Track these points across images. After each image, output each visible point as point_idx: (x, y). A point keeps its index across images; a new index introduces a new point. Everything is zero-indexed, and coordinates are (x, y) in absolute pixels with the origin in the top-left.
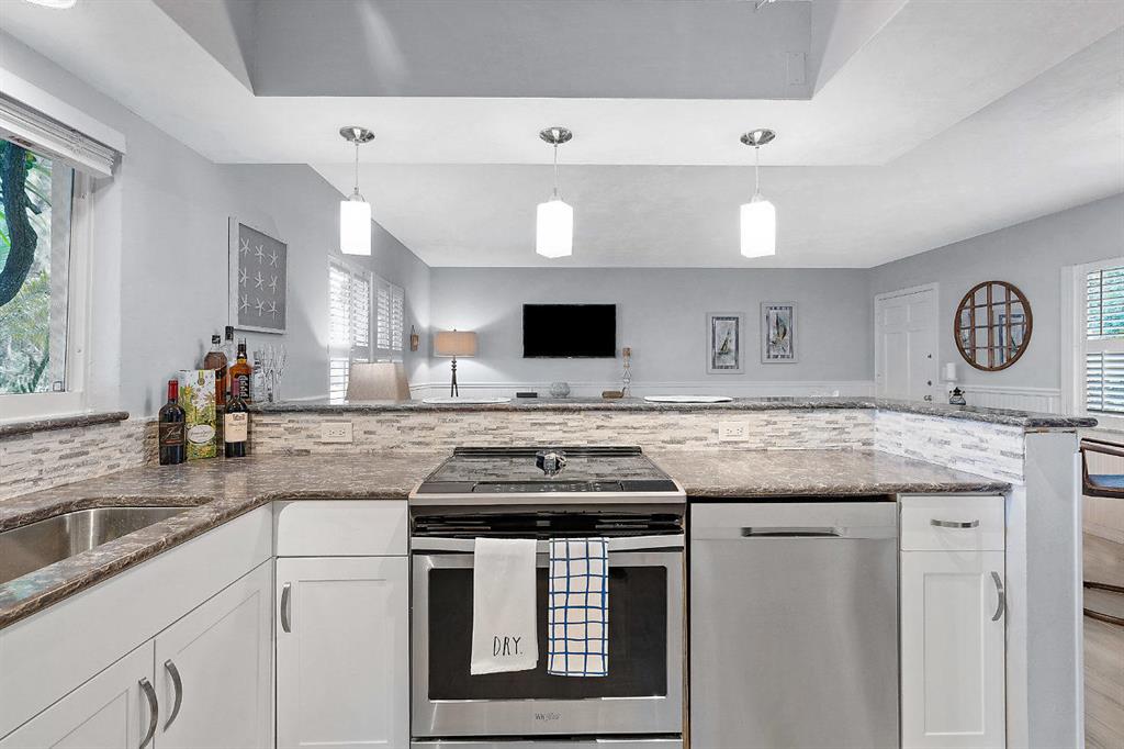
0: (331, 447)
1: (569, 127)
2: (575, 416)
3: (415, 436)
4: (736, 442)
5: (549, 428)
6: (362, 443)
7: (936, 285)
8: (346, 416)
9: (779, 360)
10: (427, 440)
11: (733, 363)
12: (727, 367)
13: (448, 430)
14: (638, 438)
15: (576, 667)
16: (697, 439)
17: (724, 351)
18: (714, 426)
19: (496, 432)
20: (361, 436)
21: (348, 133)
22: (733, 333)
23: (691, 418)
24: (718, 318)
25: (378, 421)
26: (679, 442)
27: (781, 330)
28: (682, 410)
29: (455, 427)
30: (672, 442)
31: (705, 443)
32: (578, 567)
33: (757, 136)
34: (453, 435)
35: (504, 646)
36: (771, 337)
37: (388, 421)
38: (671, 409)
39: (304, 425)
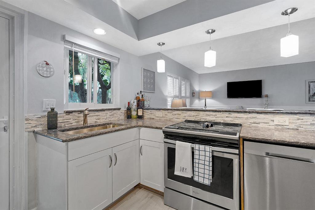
0: (158, 118)
1: (214, 29)
2: (219, 113)
3: (176, 116)
4: (282, 125)
5: (211, 116)
6: (165, 117)
8: (161, 111)
10: (179, 117)
13: (184, 115)
14: (240, 121)
15: (201, 180)
16: (264, 123)
18: (272, 119)
19: (196, 116)
20: (164, 115)
21: (159, 44)
23: (262, 116)
24: (312, 82)
25: (168, 112)
26: (257, 123)
28: (258, 113)
29: (186, 115)
30: (254, 123)
31: (268, 124)
32: (202, 153)
33: (289, 11)
34: (185, 117)
35: (183, 169)
37: (170, 112)
38: (253, 112)
39: (153, 112)
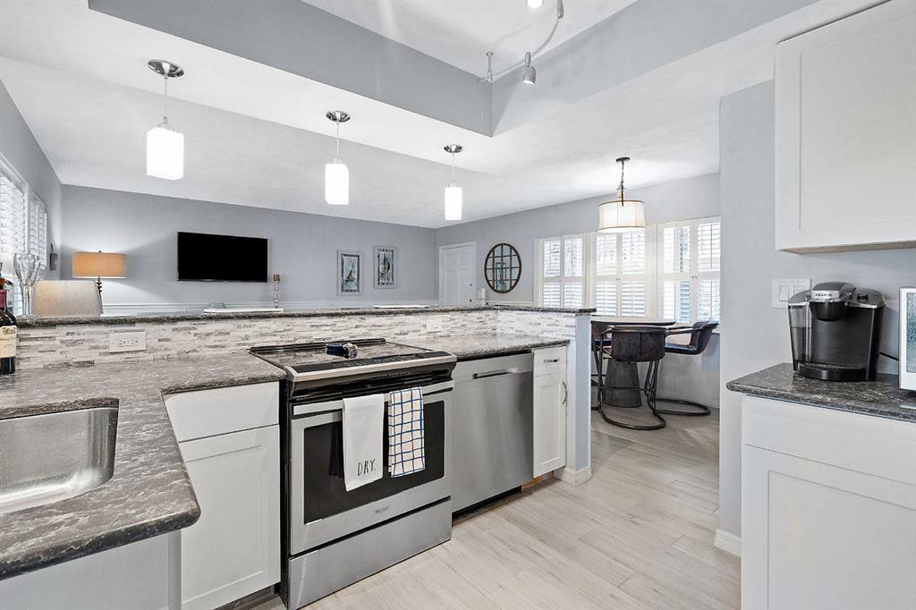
0: (122, 356)
2: (342, 319)
3: (211, 341)
4: (435, 332)
6: (156, 350)
7: (474, 243)
8: (138, 326)
9: (385, 286)
10: (222, 343)
11: (356, 288)
12: (351, 291)
13: (243, 334)
14: (381, 332)
15: (409, 469)
16: (414, 331)
17: (349, 279)
18: (424, 322)
19: (284, 333)
20: (155, 343)
21: (157, 66)
22: (356, 266)
23: (411, 318)
24: (345, 255)
25: (174, 330)
26: (405, 334)
27: (387, 266)
28: (408, 313)
29: (249, 332)
30: (400, 334)
31: (419, 333)
32: (407, 407)
33: (453, 148)
34: (247, 338)
36: (381, 270)
37: (186, 329)
38: (401, 313)
39: (87, 337)
